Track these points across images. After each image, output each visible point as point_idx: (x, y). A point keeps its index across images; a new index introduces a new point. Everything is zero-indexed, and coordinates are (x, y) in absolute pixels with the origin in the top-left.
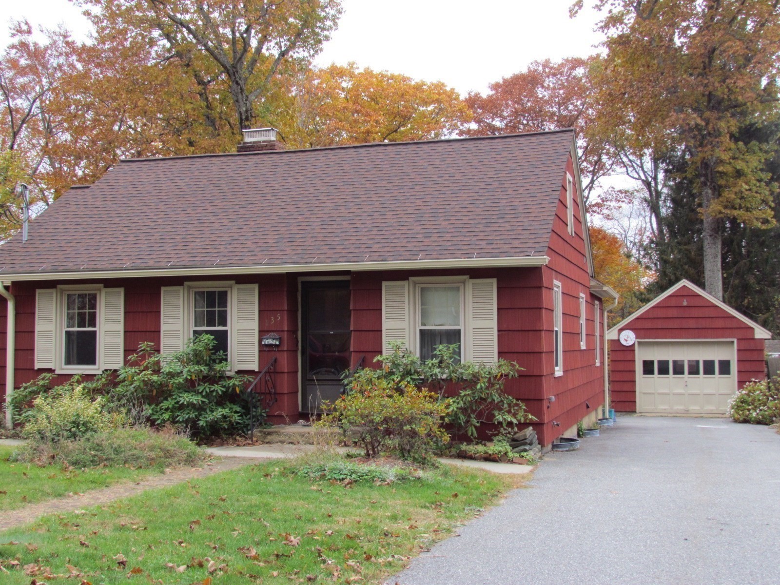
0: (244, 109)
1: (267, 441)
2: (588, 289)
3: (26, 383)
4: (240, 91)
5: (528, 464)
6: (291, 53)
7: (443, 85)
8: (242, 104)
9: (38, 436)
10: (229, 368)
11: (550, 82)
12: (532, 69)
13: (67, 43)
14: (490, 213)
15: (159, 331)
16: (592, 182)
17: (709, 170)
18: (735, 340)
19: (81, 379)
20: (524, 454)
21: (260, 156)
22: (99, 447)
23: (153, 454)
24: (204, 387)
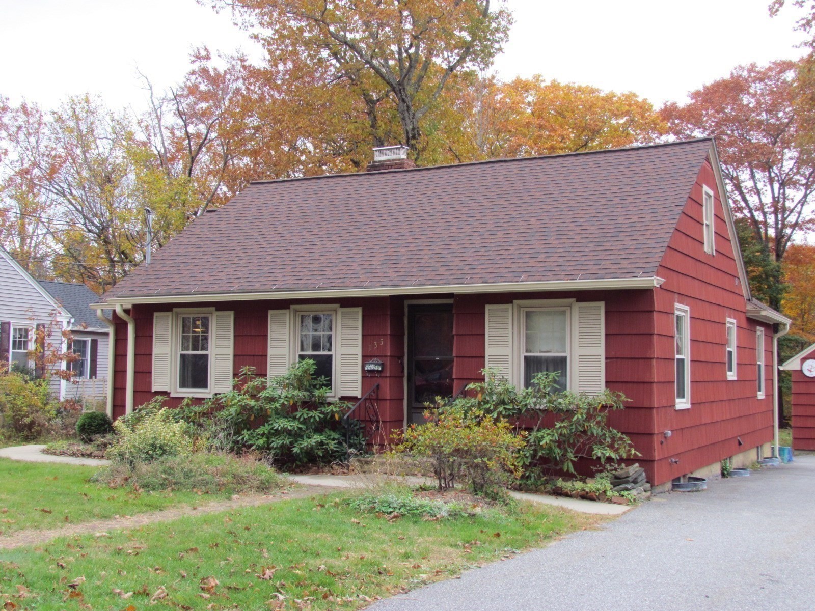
0: (411, 127)
1: (363, 470)
2: (743, 314)
3: (141, 405)
4: (406, 108)
5: (627, 505)
6: (459, 68)
7: (634, 95)
8: (408, 121)
9: (118, 458)
10: (332, 394)
11: (757, 87)
12: (735, 75)
13: (244, 67)
14: (605, 231)
15: (267, 356)
16: (805, 196)
20: (625, 493)
21: (383, 175)
22: (169, 471)
23: (224, 480)
24: (302, 413)
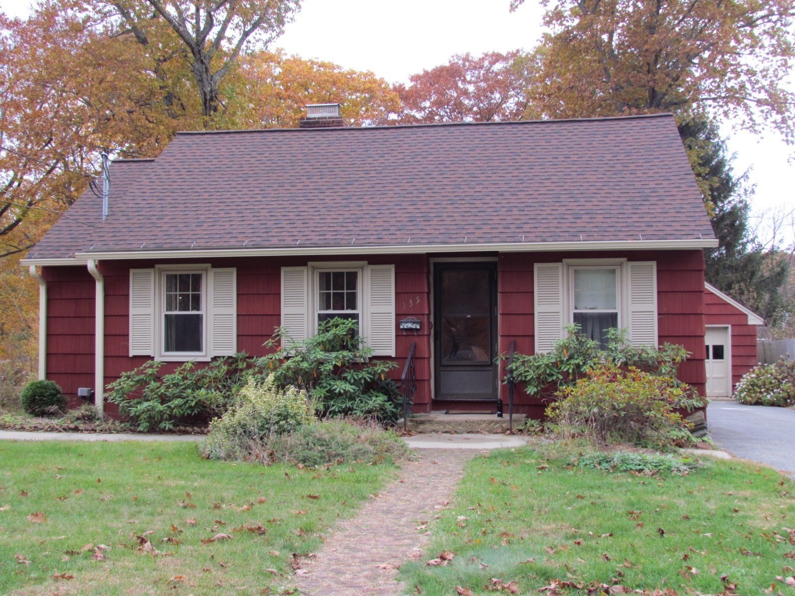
0: (209, 89)
1: (419, 430)
4: (204, 70)
5: (713, 449)
7: (372, 74)
8: (206, 83)
12: (453, 62)
14: (630, 195)
15: (279, 315)
18: (730, 326)
19: (193, 367)
21: (338, 132)
24: (351, 375)
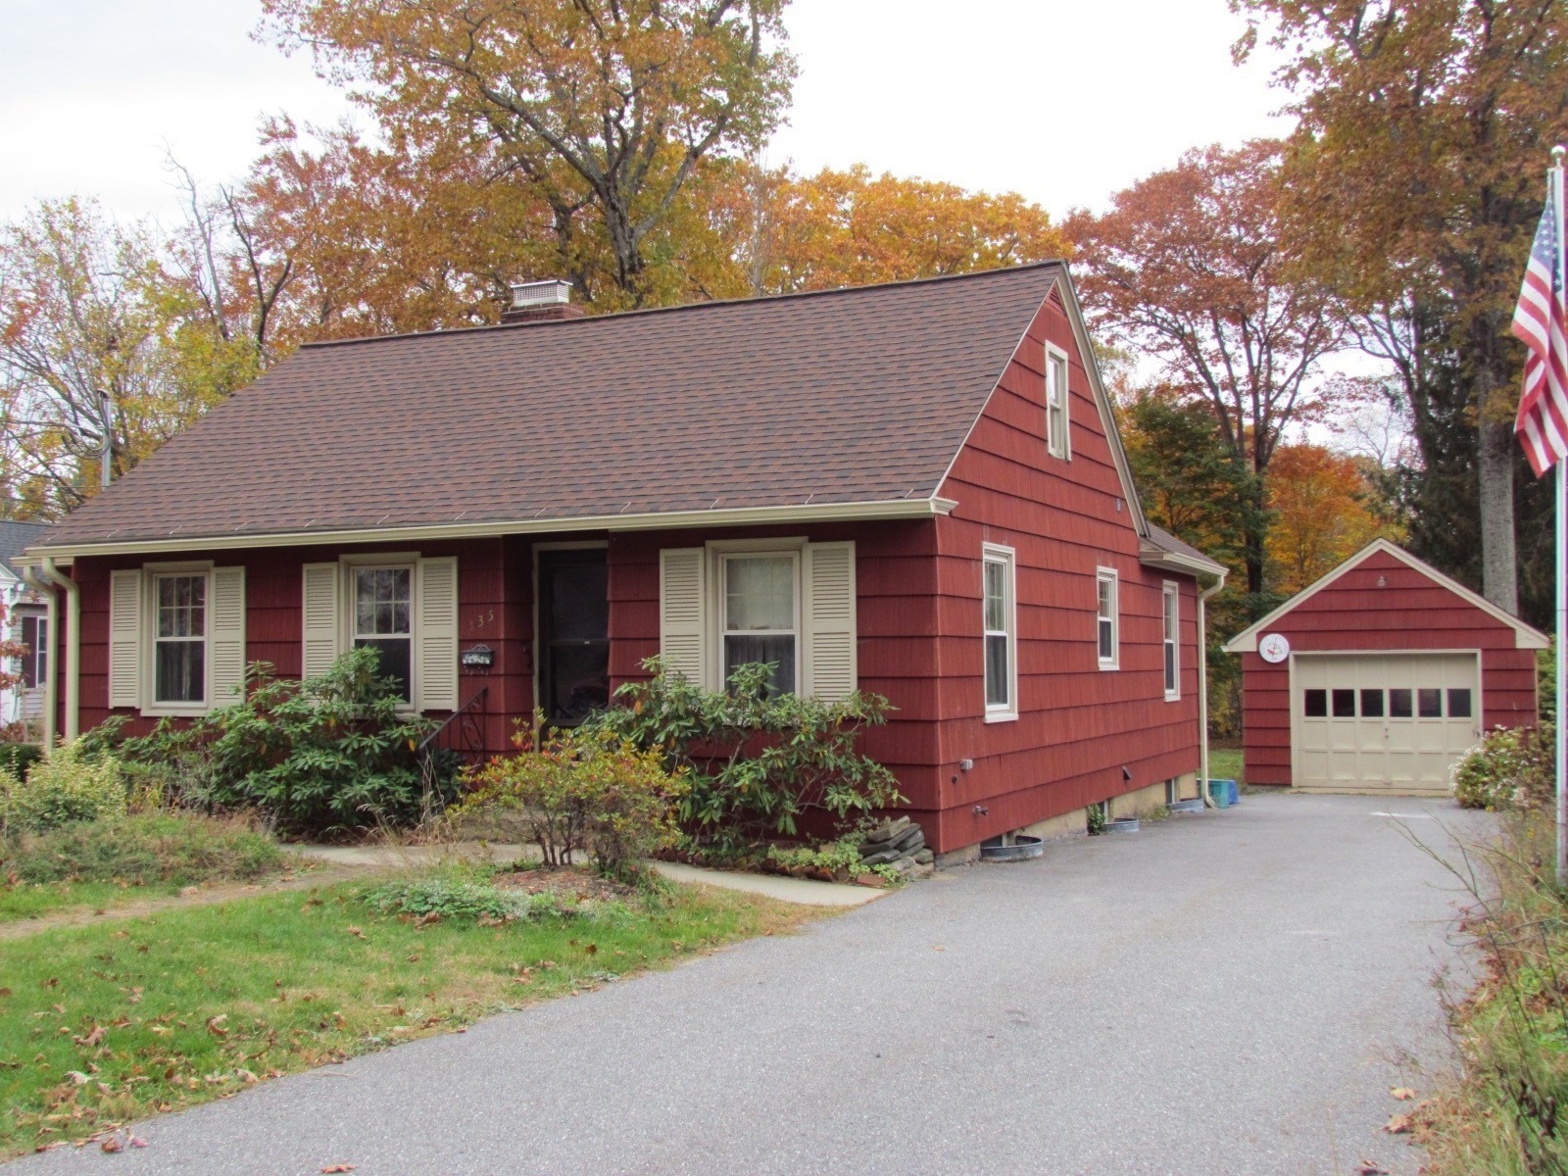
0: (627, 252)
2: (1134, 560)
4: (618, 220)
5: (883, 887)
6: (708, 152)
7: (1018, 198)
8: (622, 243)
10: (409, 707)
11: (1223, 184)
12: (1187, 164)
13: (353, 151)
14: (865, 420)
15: (300, 642)
16: (1304, 364)
17: (1488, 338)
18: (1479, 652)
20: (882, 867)
21: (526, 330)
22: (74, 847)
23: (173, 860)
24: (352, 740)
